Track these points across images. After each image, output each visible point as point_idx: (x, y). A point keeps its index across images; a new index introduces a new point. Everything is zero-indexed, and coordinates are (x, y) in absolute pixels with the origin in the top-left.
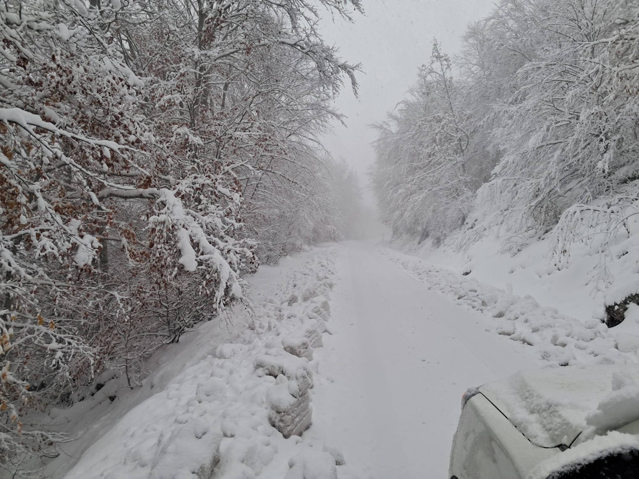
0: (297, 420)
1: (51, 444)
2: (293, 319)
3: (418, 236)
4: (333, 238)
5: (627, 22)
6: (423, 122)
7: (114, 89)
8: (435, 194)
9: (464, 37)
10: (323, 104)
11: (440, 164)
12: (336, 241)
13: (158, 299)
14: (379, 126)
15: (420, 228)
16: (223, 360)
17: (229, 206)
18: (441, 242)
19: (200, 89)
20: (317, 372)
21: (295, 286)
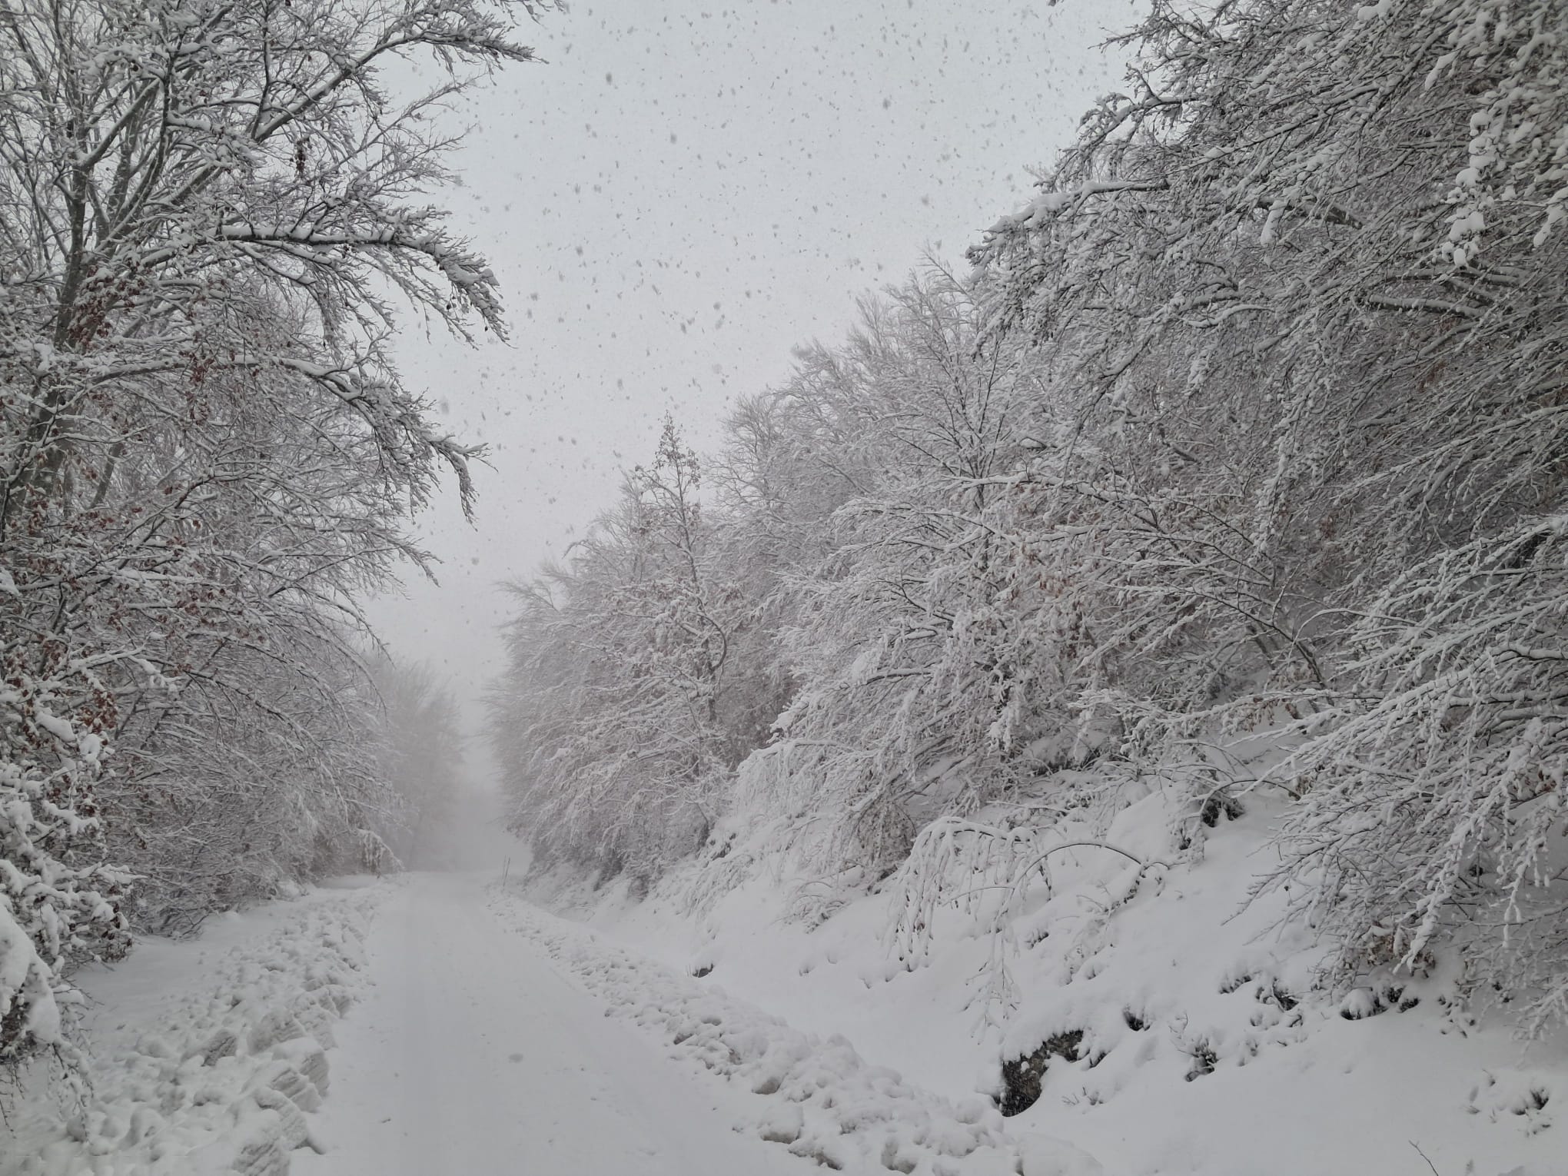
2: (210, 1108)
3: (596, 867)
4: (370, 864)
5: (1045, 447)
6: (628, 594)
8: (644, 765)
9: (729, 423)
10: (381, 523)
11: (661, 694)
12: (379, 875)
14: (524, 588)
15: (601, 849)
17: (65, 769)
18: (651, 886)
19: (38, 448)
21: (236, 1003)
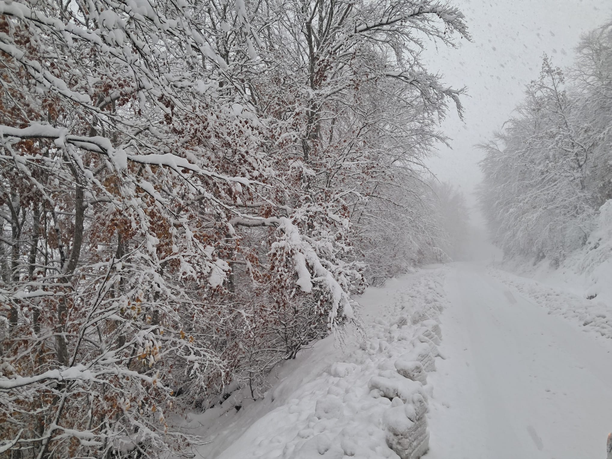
0: (415, 443)
1: (188, 445)
2: (403, 341)
3: (533, 257)
4: (438, 259)
6: (534, 139)
7: (240, 131)
8: (551, 213)
9: (577, 48)
10: (427, 129)
11: (555, 181)
12: (443, 263)
13: (277, 317)
14: (486, 145)
15: (534, 249)
16: (338, 379)
17: (339, 231)
18: (560, 263)
19: (313, 125)
20: (432, 397)
21: (403, 308)
